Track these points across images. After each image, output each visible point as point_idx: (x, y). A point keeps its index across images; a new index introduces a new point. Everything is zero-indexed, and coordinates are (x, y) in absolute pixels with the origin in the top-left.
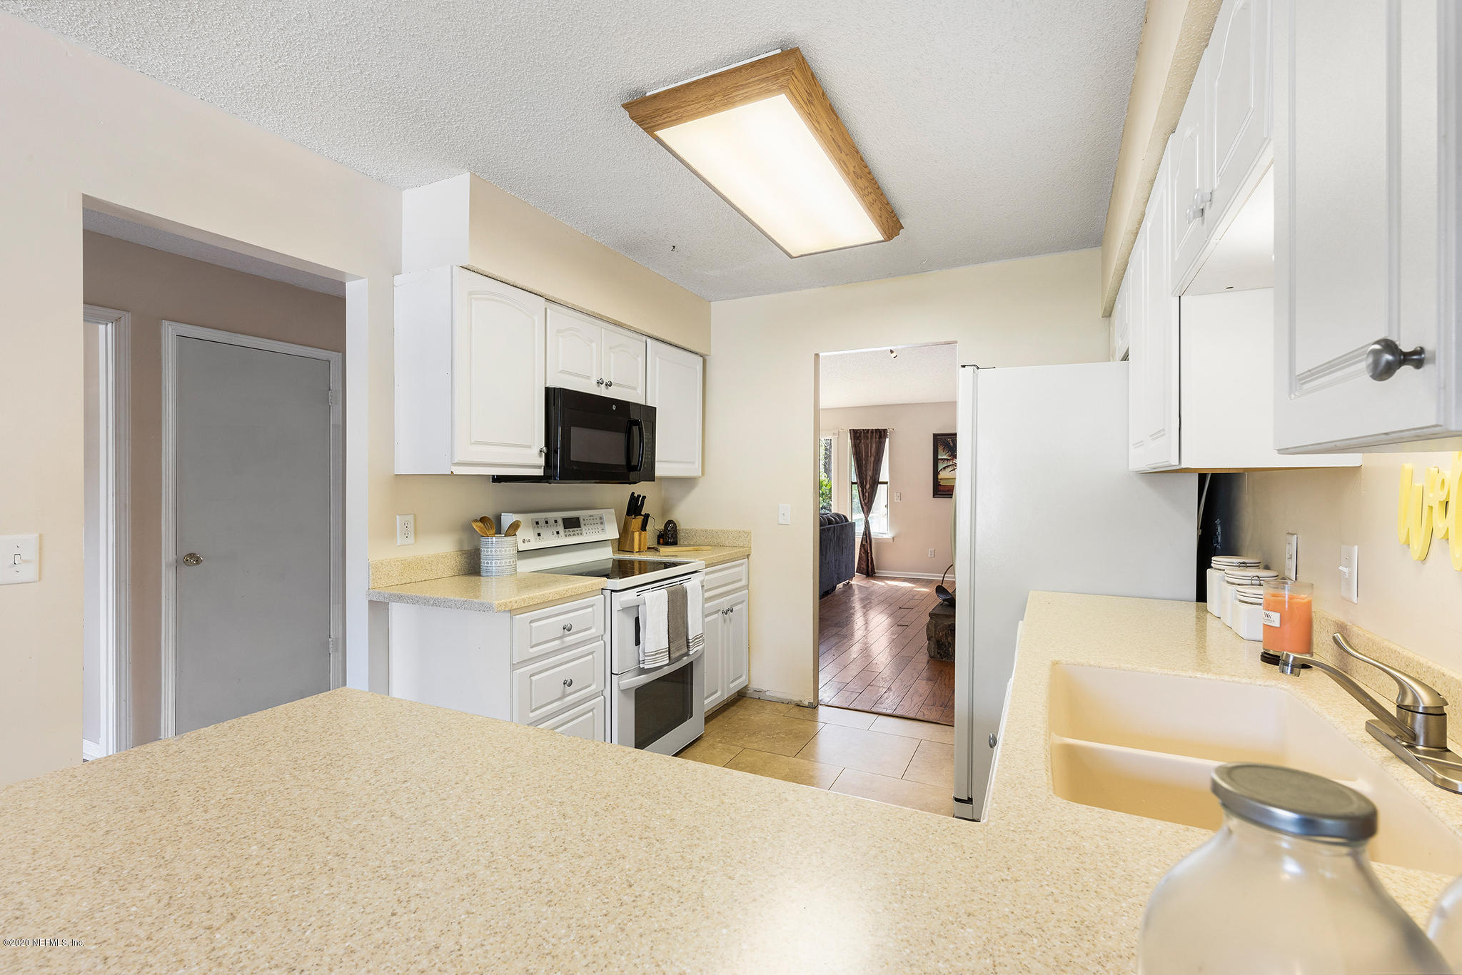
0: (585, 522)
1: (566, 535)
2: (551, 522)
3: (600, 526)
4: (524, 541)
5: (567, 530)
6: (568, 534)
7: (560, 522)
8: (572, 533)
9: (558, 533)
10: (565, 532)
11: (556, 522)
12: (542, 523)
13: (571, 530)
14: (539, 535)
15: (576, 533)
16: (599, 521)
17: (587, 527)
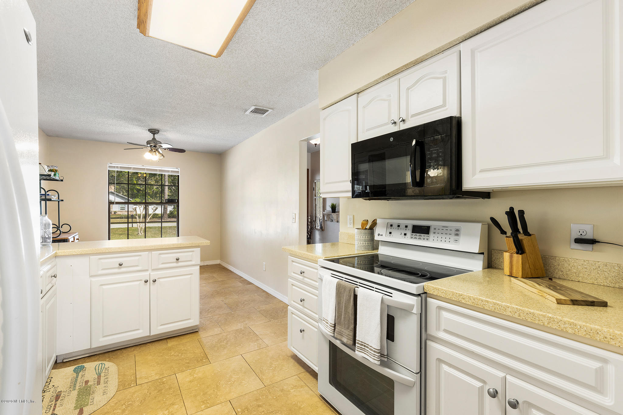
0: (435, 231)
1: (412, 238)
2: (403, 226)
3: (453, 237)
4: (379, 235)
5: (414, 234)
6: (414, 237)
7: (410, 228)
8: (418, 237)
9: (405, 234)
10: (412, 235)
11: (406, 227)
12: (395, 226)
13: (418, 234)
14: (390, 233)
15: (422, 238)
16: (453, 232)
17: (436, 235)
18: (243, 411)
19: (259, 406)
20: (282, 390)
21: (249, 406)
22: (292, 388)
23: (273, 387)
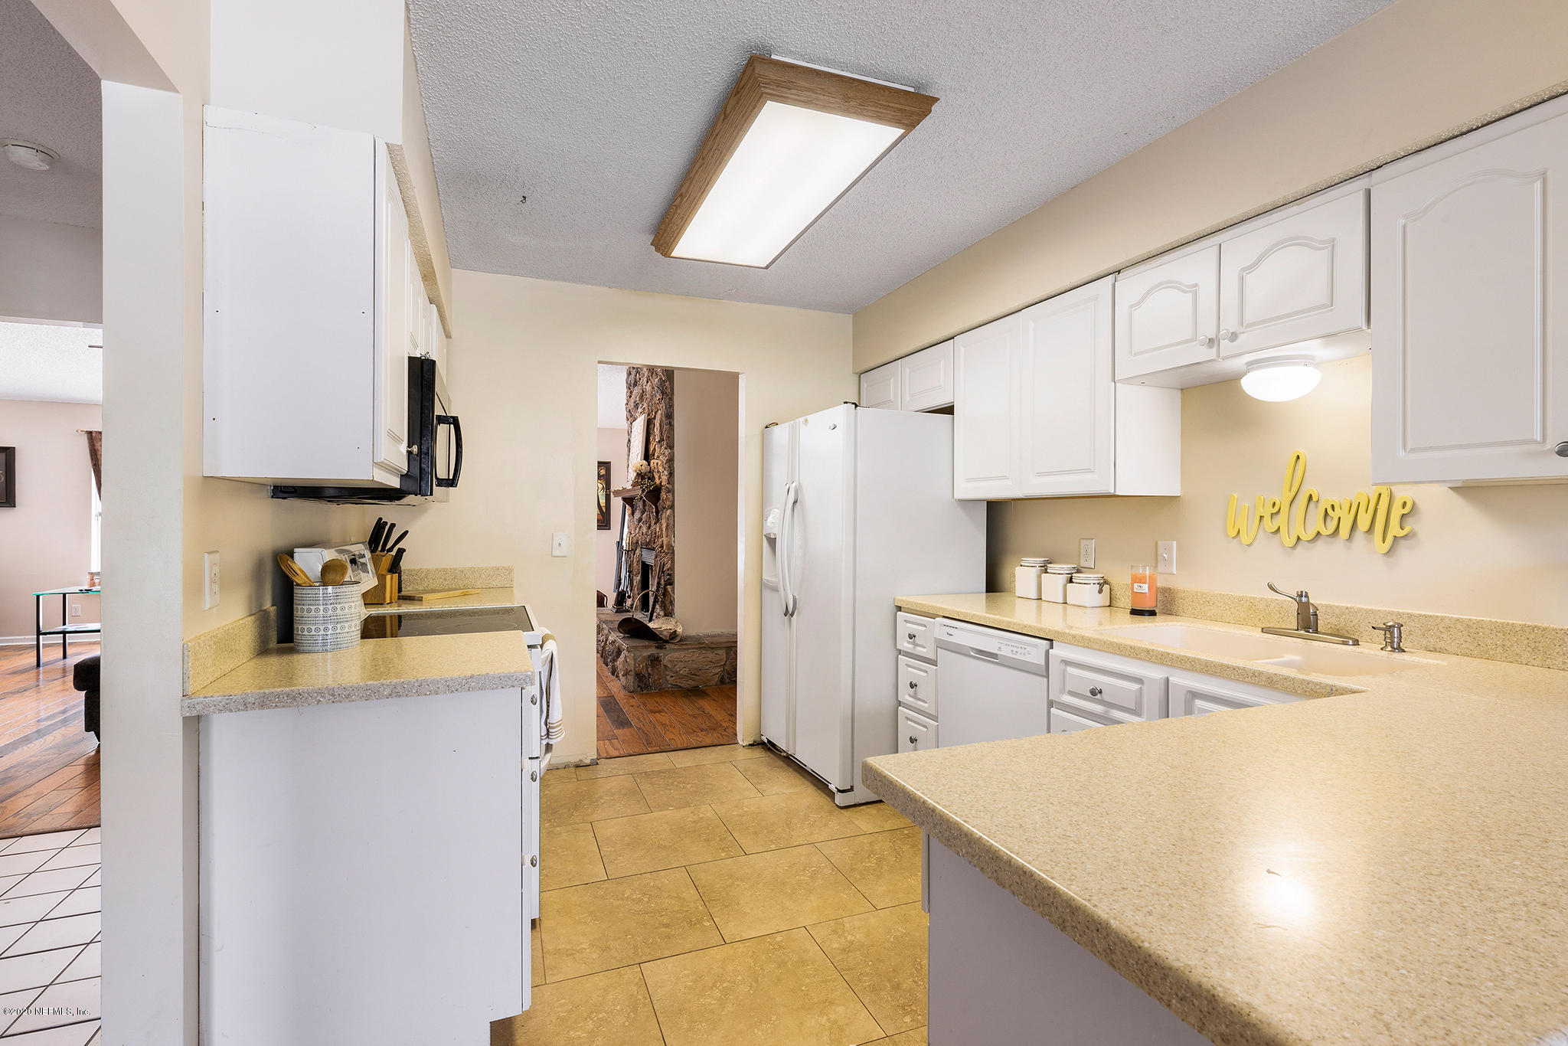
18: (699, 921)
19: (667, 926)
20: (605, 949)
21: (687, 927)
22: (580, 951)
23: (621, 961)
